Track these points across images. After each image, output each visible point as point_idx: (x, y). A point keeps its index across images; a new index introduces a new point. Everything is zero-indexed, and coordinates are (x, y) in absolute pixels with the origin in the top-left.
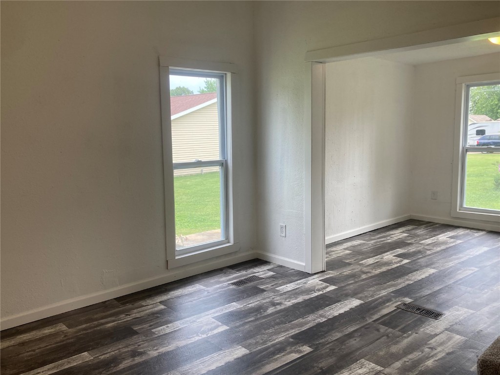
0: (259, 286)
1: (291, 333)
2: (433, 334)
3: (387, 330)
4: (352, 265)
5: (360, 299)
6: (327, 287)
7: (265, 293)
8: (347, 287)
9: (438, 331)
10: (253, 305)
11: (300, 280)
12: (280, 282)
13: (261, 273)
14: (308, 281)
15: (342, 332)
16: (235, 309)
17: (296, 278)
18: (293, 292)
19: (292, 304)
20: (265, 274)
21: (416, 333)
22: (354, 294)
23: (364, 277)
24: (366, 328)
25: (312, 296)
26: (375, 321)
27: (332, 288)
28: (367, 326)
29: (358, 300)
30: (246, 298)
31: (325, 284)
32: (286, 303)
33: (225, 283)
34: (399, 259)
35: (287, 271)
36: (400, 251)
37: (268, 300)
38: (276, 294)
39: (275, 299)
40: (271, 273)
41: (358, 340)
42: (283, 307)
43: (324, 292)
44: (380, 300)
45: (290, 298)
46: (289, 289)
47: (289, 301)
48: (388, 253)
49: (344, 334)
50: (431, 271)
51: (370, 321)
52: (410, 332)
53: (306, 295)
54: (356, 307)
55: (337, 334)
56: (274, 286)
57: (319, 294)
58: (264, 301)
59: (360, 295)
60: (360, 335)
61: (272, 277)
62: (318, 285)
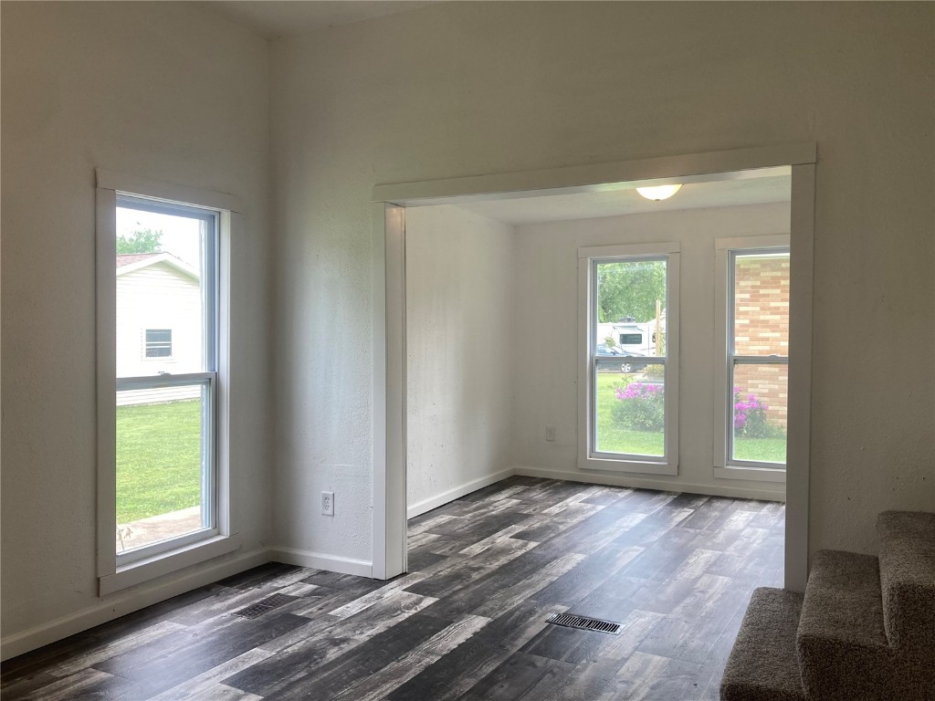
0: (293, 613)
1: (386, 690)
2: (619, 659)
3: (547, 662)
4: (449, 559)
5: (484, 614)
6: (420, 601)
7: (311, 623)
8: (456, 597)
9: (625, 653)
10: (295, 648)
11: (367, 593)
12: (332, 601)
13: (291, 588)
14: (384, 593)
15: (474, 675)
16: (261, 659)
17: (360, 591)
18: (364, 616)
19: (368, 639)
20: (300, 588)
21: (595, 662)
22: (472, 608)
23: (477, 577)
24: (512, 664)
25: (400, 620)
26: (522, 649)
27: (429, 601)
28: (512, 661)
29: (482, 618)
30: (276, 636)
31: (415, 597)
32: (356, 637)
33: (224, 614)
34: (521, 542)
35: (339, 580)
36: (518, 528)
37: (320, 637)
38: (333, 623)
39: (335, 632)
40: (309, 587)
41: (506, 686)
42: (353, 645)
43: (419, 610)
44: (518, 613)
45: (359, 627)
46: (354, 612)
47: (362, 633)
48: (500, 533)
49: (480, 679)
50: (579, 557)
51: (515, 650)
52: (584, 661)
53: (389, 618)
54: (482, 629)
55: (467, 680)
56: (324, 610)
57: (411, 614)
58: (315, 639)
59: (482, 609)
60: (507, 678)
61: (313, 593)
62: (403, 598)
